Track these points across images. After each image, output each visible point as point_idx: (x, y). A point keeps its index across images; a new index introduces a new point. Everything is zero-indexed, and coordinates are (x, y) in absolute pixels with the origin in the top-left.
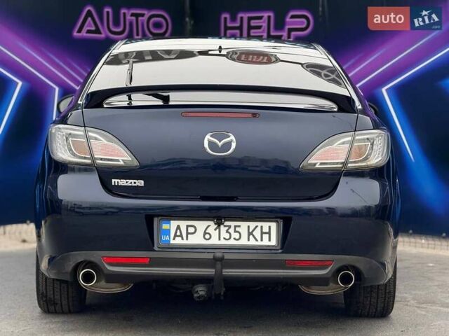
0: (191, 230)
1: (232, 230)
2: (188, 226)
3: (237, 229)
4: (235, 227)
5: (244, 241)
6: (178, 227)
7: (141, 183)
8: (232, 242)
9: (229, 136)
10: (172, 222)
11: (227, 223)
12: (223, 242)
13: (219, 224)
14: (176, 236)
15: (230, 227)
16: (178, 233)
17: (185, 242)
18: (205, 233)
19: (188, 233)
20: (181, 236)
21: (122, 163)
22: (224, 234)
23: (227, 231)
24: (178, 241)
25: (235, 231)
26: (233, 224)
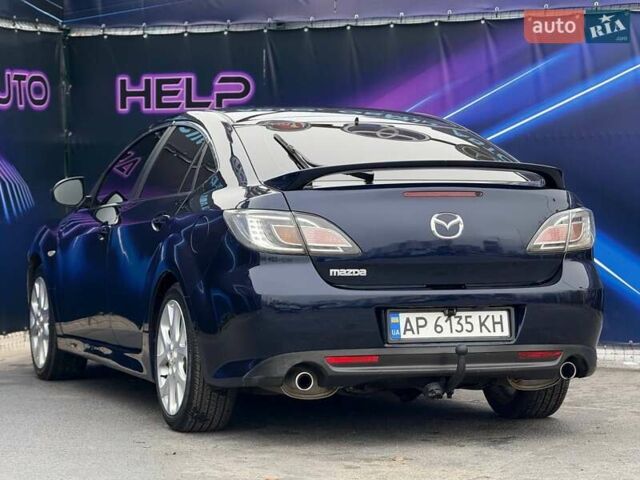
0: (421, 322)
1: (463, 321)
2: (417, 319)
3: (469, 320)
4: (466, 317)
5: (476, 333)
6: (408, 321)
7: (363, 272)
8: (464, 334)
9: (456, 218)
10: (400, 315)
11: (458, 314)
12: (455, 335)
13: (449, 316)
14: (406, 330)
15: (460, 318)
16: (409, 327)
17: (416, 336)
18: (436, 326)
19: (418, 327)
20: (412, 330)
21: (341, 251)
22: (456, 327)
23: (459, 323)
24: (409, 335)
25: (467, 323)
26: (463, 314)
